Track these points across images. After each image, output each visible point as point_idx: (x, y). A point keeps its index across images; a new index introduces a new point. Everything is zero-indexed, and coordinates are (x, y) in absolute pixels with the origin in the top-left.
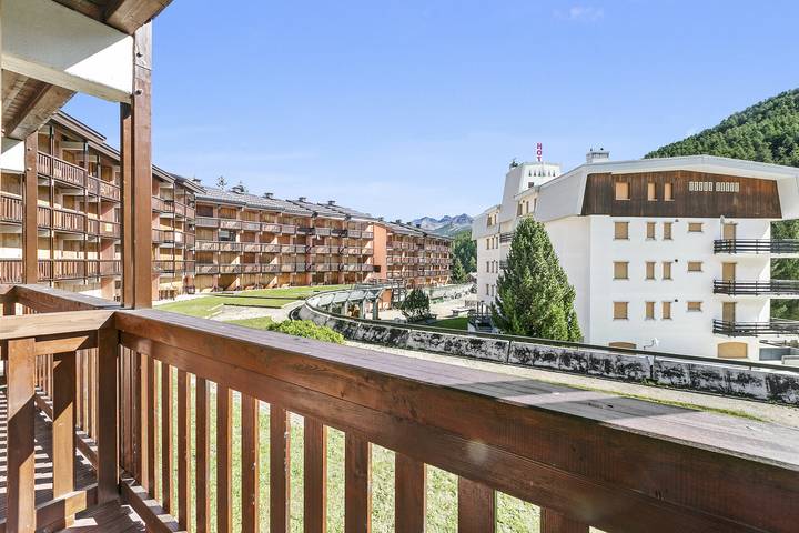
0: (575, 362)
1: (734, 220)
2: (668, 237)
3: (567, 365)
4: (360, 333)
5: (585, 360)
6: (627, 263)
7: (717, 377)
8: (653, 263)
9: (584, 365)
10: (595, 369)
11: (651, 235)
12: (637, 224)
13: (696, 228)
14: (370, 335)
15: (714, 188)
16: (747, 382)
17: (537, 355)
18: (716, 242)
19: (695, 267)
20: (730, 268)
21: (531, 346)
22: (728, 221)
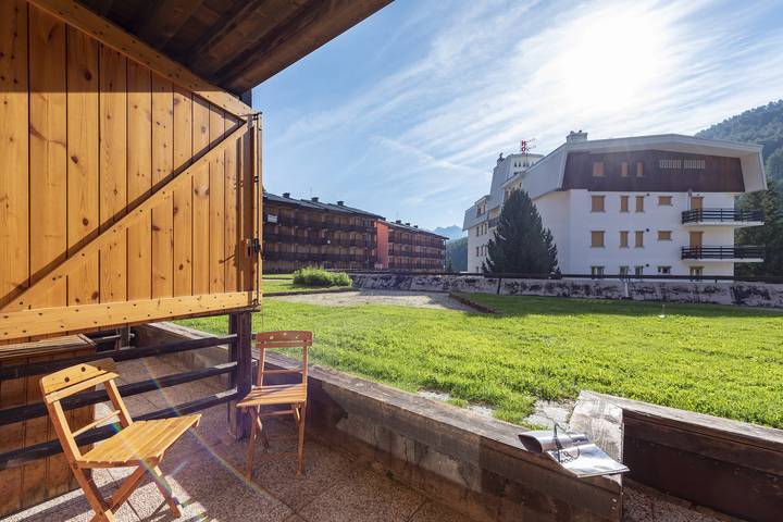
0: (558, 290)
1: (701, 194)
2: (640, 208)
3: (551, 292)
4: (370, 282)
5: (567, 288)
6: (603, 232)
7: (686, 291)
8: (627, 233)
9: (566, 291)
10: (576, 293)
11: (625, 208)
12: (612, 198)
13: (665, 201)
14: (378, 283)
15: (682, 165)
16: (713, 292)
17: (524, 287)
18: (683, 213)
19: (665, 235)
20: (697, 236)
21: (519, 281)
22: (695, 194)
